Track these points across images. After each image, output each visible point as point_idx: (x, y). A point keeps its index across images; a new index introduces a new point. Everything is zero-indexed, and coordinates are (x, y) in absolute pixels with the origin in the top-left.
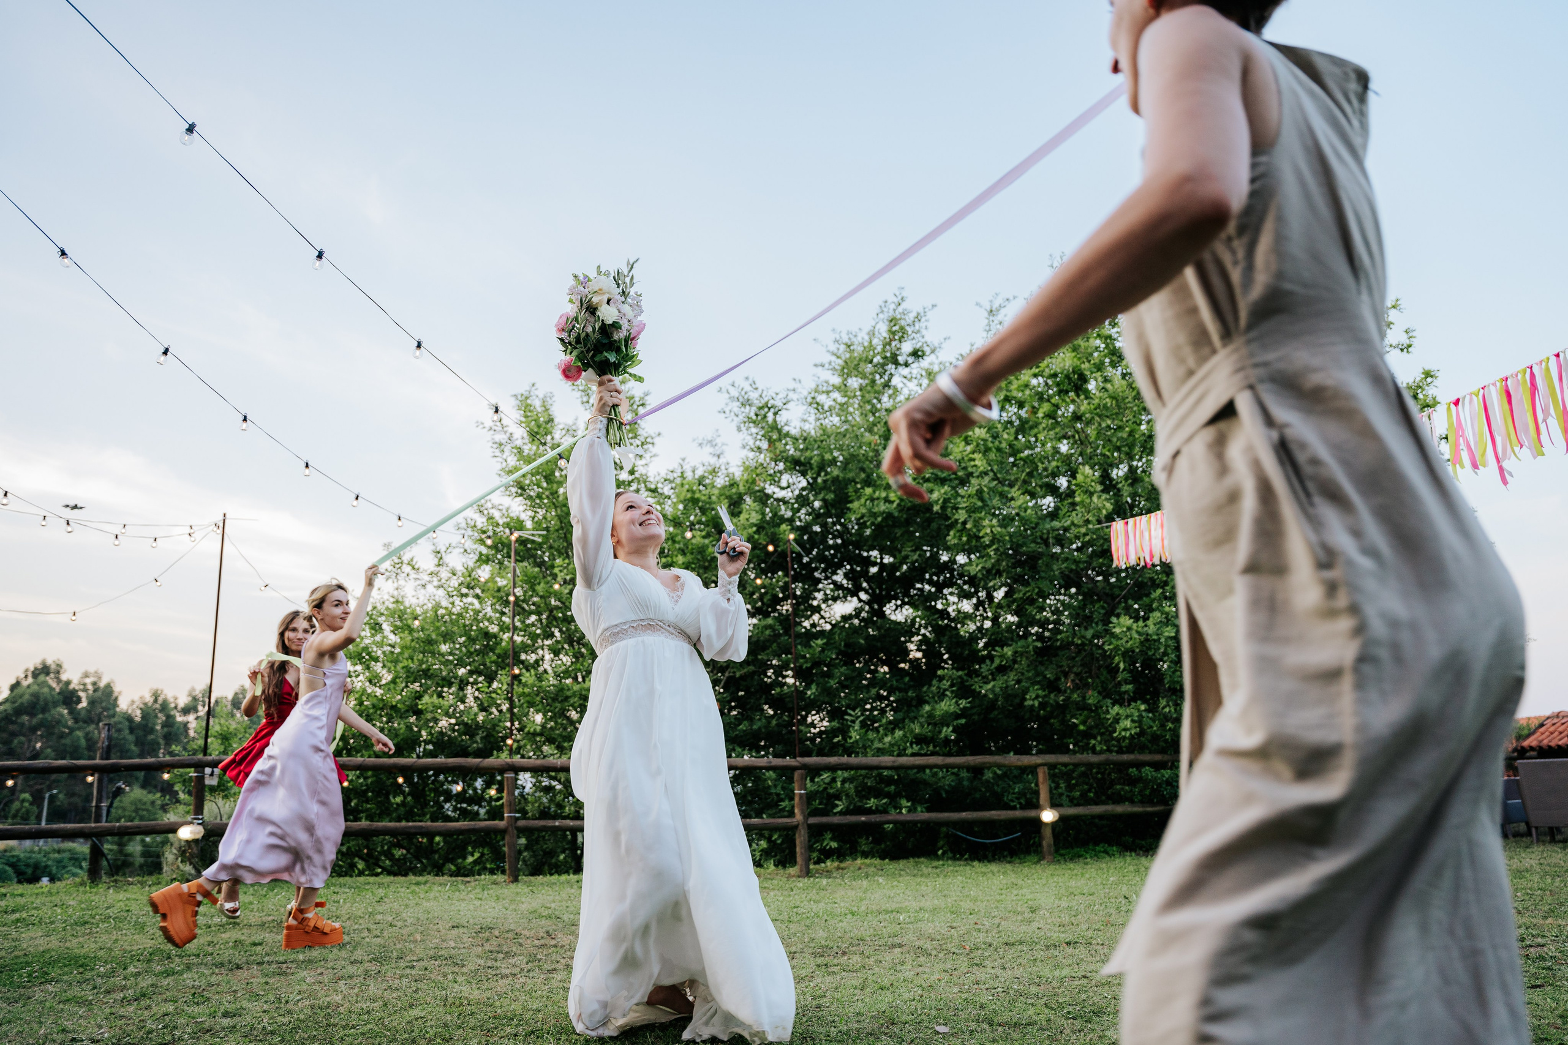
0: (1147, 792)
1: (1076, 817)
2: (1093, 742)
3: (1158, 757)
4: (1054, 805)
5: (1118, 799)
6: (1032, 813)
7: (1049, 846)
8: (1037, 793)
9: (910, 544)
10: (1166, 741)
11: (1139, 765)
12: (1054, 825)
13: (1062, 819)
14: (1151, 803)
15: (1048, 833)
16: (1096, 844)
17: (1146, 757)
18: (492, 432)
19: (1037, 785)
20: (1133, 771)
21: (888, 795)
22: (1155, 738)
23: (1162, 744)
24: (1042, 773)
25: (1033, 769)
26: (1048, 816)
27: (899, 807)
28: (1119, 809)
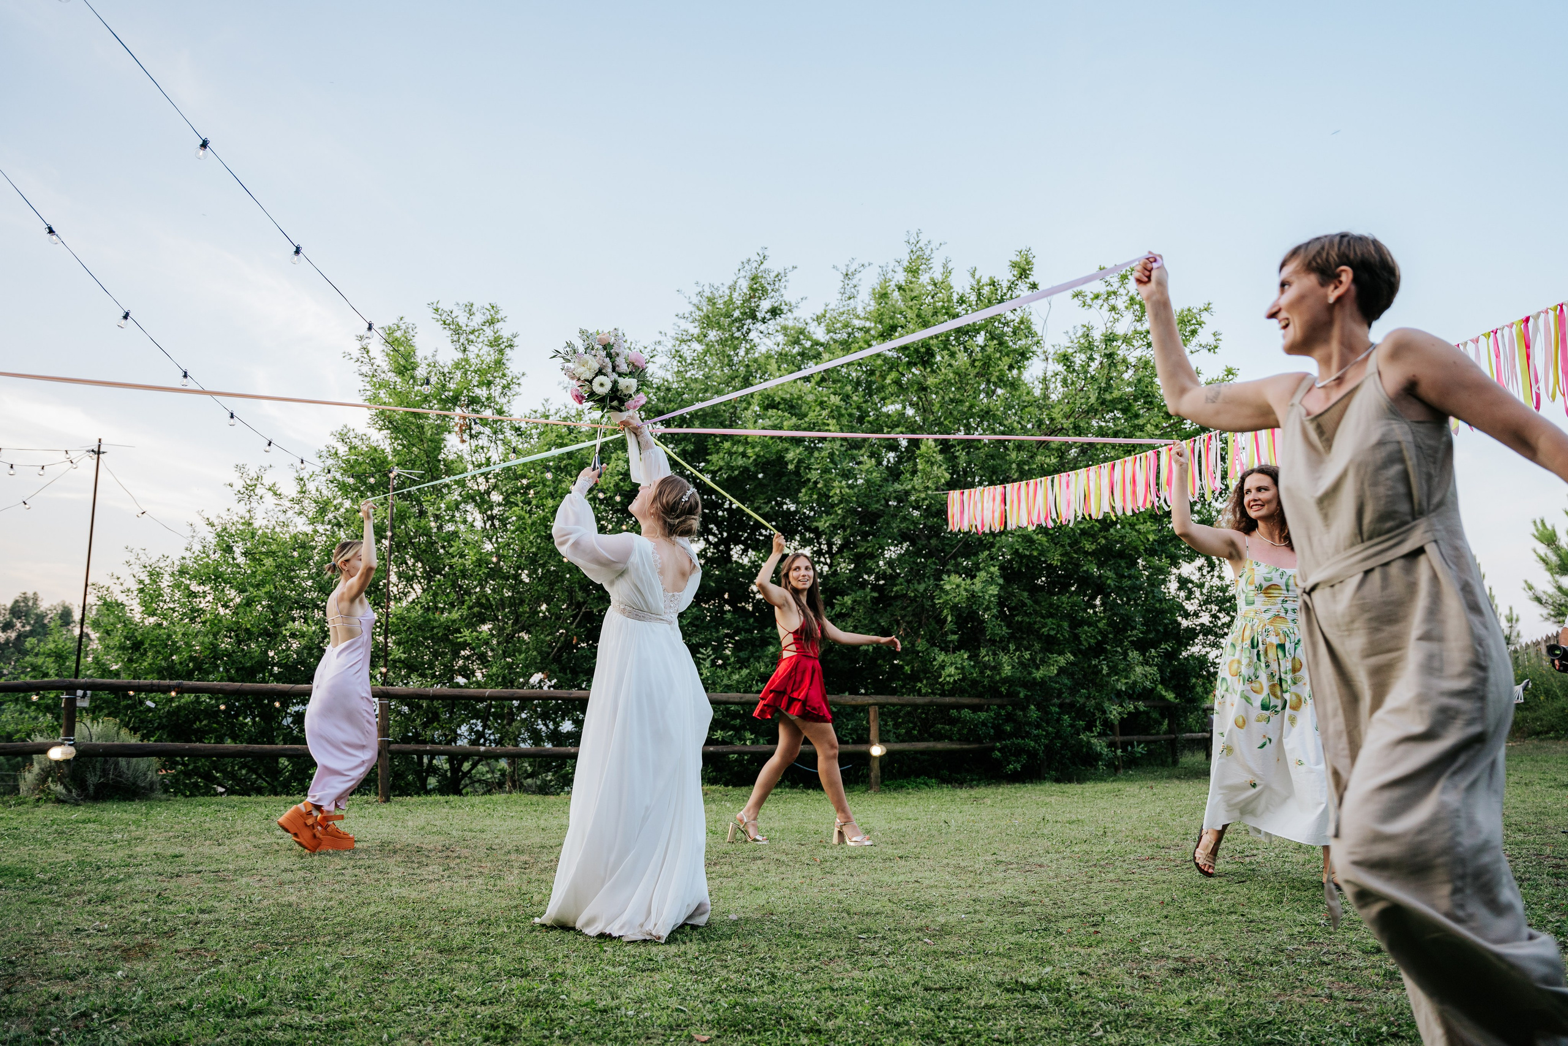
0: (965, 731)
1: (901, 753)
2: (919, 685)
3: (976, 701)
4: (882, 741)
5: (939, 737)
6: (862, 748)
7: (876, 777)
8: (868, 730)
9: (762, 496)
10: (984, 686)
11: (959, 707)
12: (881, 758)
13: (889, 754)
14: (967, 740)
15: (875, 766)
16: (918, 776)
17: (965, 700)
18: (359, 363)
19: (868, 722)
20: (954, 712)
21: (733, 728)
22: (974, 683)
23: (980, 689)
24: (873, 712)
25: (864, 709)
26: (877, 750)
27: (742, 739)
28: (939, 746)
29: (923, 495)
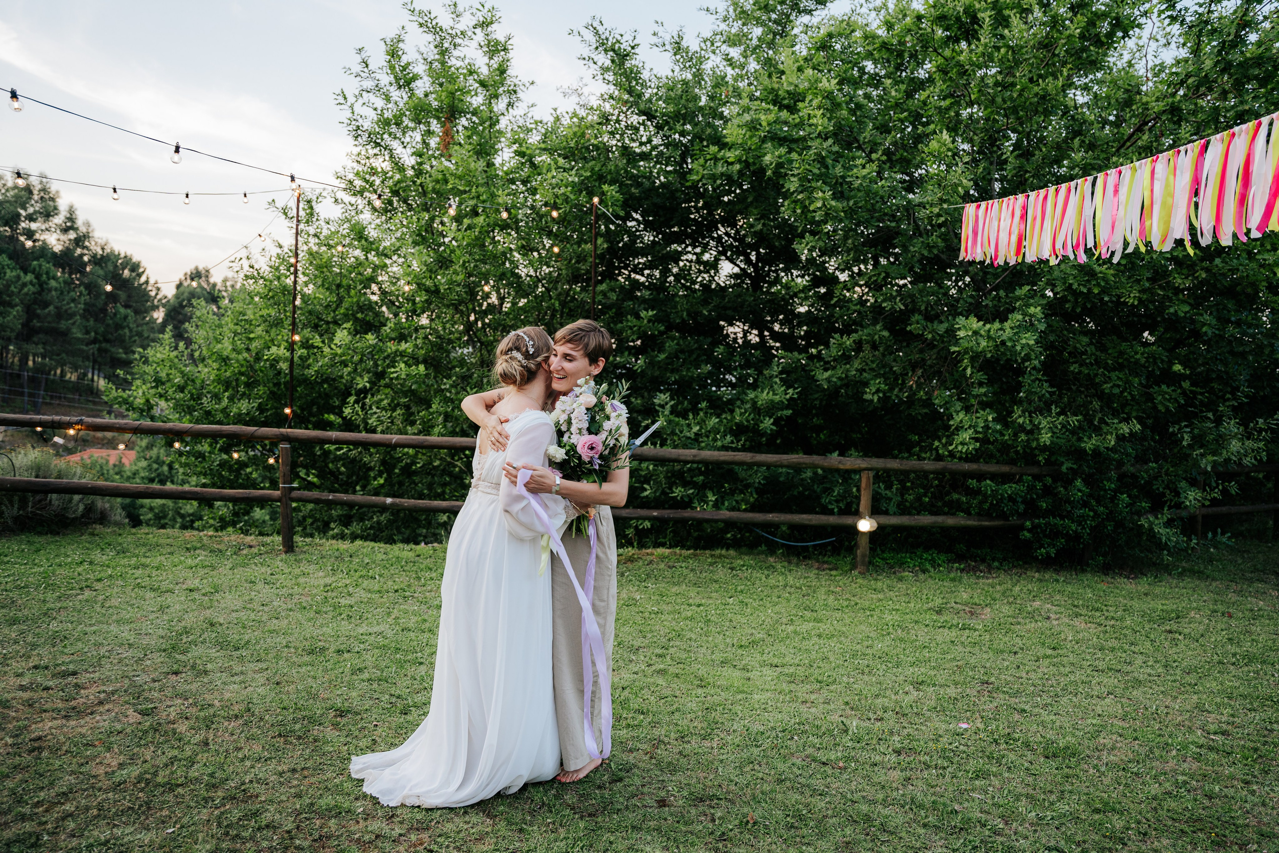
0: (986, 506)
1: (897, 529)
2: (936, 443)
3: (1005, 469)
4: (875, 512)
5: (954, 508)
6: (848, 520)
7: (863, 556)
8: (858, 498)
10: (1017, 452)
11: (981, 477)
12: (872, 535)
13: (881, 528)
14: (988, 515)
15: (864, 543)
16: (927, 549)
17: (993, 468)
18: (359, 79)
19: (859, 490)
20: (973, 483)
21: (694, 485)
22: (1005, 448)
23: (1012, 455)
24: (865, 480)
25: (847, 475)
26: (865, 525)
27: (703, 499)
28: (950, 521)
29: (936, 210)
